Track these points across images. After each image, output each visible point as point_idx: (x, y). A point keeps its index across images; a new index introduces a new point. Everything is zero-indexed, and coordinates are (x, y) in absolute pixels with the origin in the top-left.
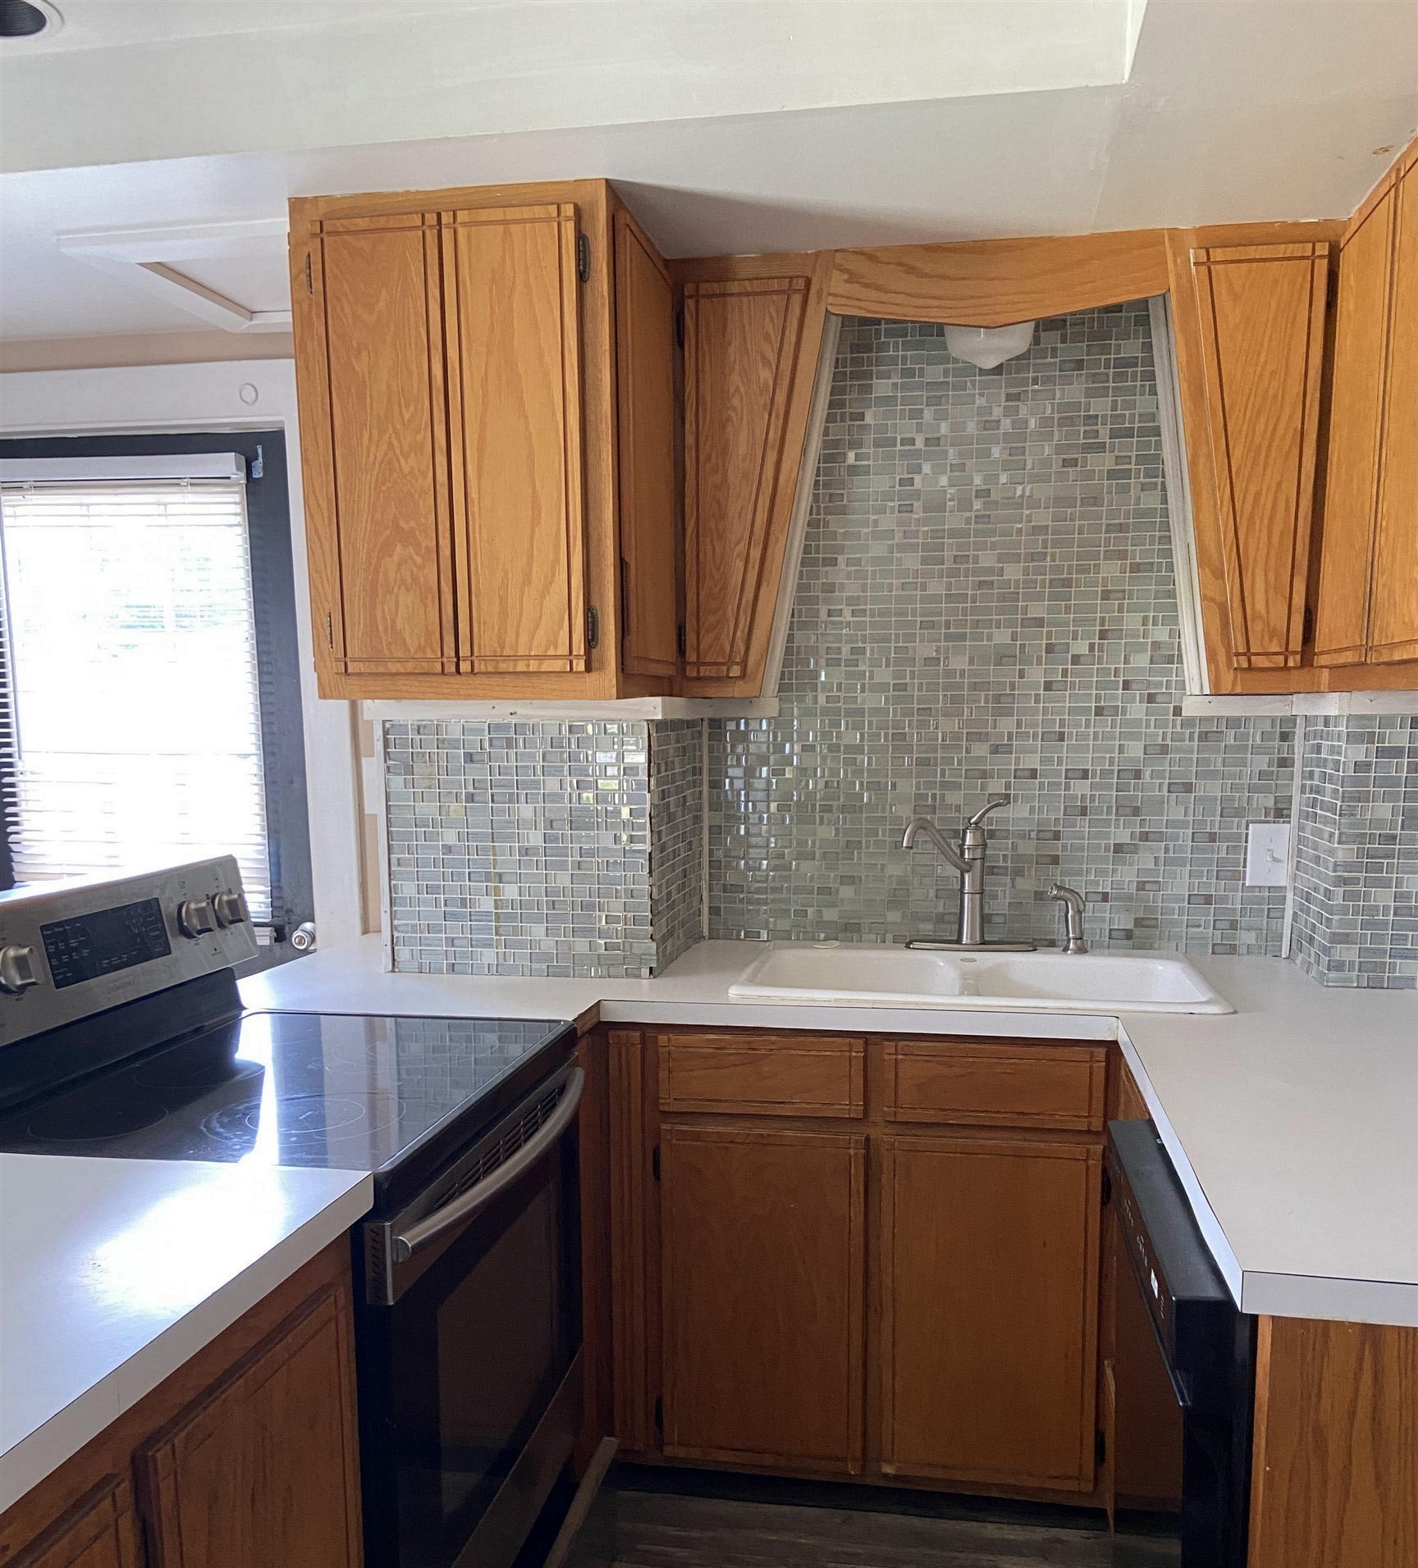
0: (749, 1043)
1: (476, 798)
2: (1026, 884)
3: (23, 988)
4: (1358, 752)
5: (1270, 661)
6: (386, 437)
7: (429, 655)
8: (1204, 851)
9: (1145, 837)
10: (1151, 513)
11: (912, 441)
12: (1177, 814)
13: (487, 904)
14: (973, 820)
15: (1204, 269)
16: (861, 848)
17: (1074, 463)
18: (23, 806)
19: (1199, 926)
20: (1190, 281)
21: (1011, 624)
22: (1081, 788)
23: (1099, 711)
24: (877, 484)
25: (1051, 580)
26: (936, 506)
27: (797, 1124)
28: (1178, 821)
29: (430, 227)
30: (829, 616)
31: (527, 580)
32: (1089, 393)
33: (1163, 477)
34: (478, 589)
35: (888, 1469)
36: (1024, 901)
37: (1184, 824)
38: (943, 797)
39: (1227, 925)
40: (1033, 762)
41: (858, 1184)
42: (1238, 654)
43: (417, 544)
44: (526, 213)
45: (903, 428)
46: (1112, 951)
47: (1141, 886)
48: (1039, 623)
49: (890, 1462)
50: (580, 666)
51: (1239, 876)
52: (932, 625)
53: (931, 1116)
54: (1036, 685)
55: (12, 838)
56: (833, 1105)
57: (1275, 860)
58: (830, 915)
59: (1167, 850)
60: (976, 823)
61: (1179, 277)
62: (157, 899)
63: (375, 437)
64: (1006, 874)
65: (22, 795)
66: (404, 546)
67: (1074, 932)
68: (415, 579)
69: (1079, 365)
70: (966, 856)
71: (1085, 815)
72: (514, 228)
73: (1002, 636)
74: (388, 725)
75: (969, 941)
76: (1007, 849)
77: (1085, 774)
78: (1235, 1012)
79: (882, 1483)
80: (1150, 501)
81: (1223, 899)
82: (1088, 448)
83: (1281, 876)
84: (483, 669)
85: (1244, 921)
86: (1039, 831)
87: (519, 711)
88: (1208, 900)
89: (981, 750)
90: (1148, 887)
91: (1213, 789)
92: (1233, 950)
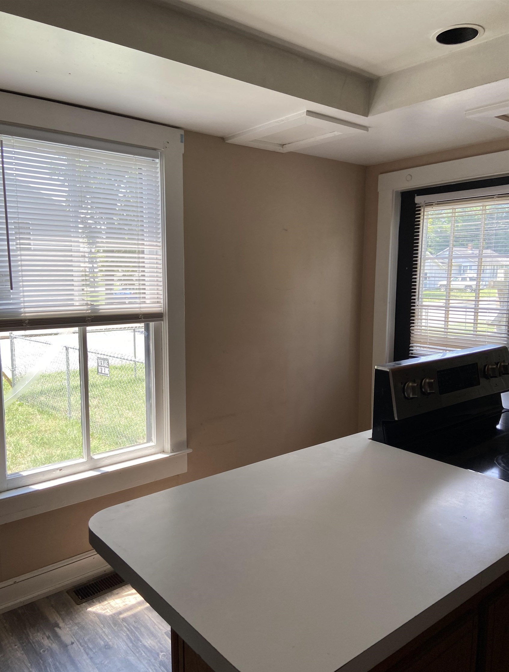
3: (430, 393)
18: (416, 317)
55: (412, 328)
62: (477, 363)
65: (416, 314)
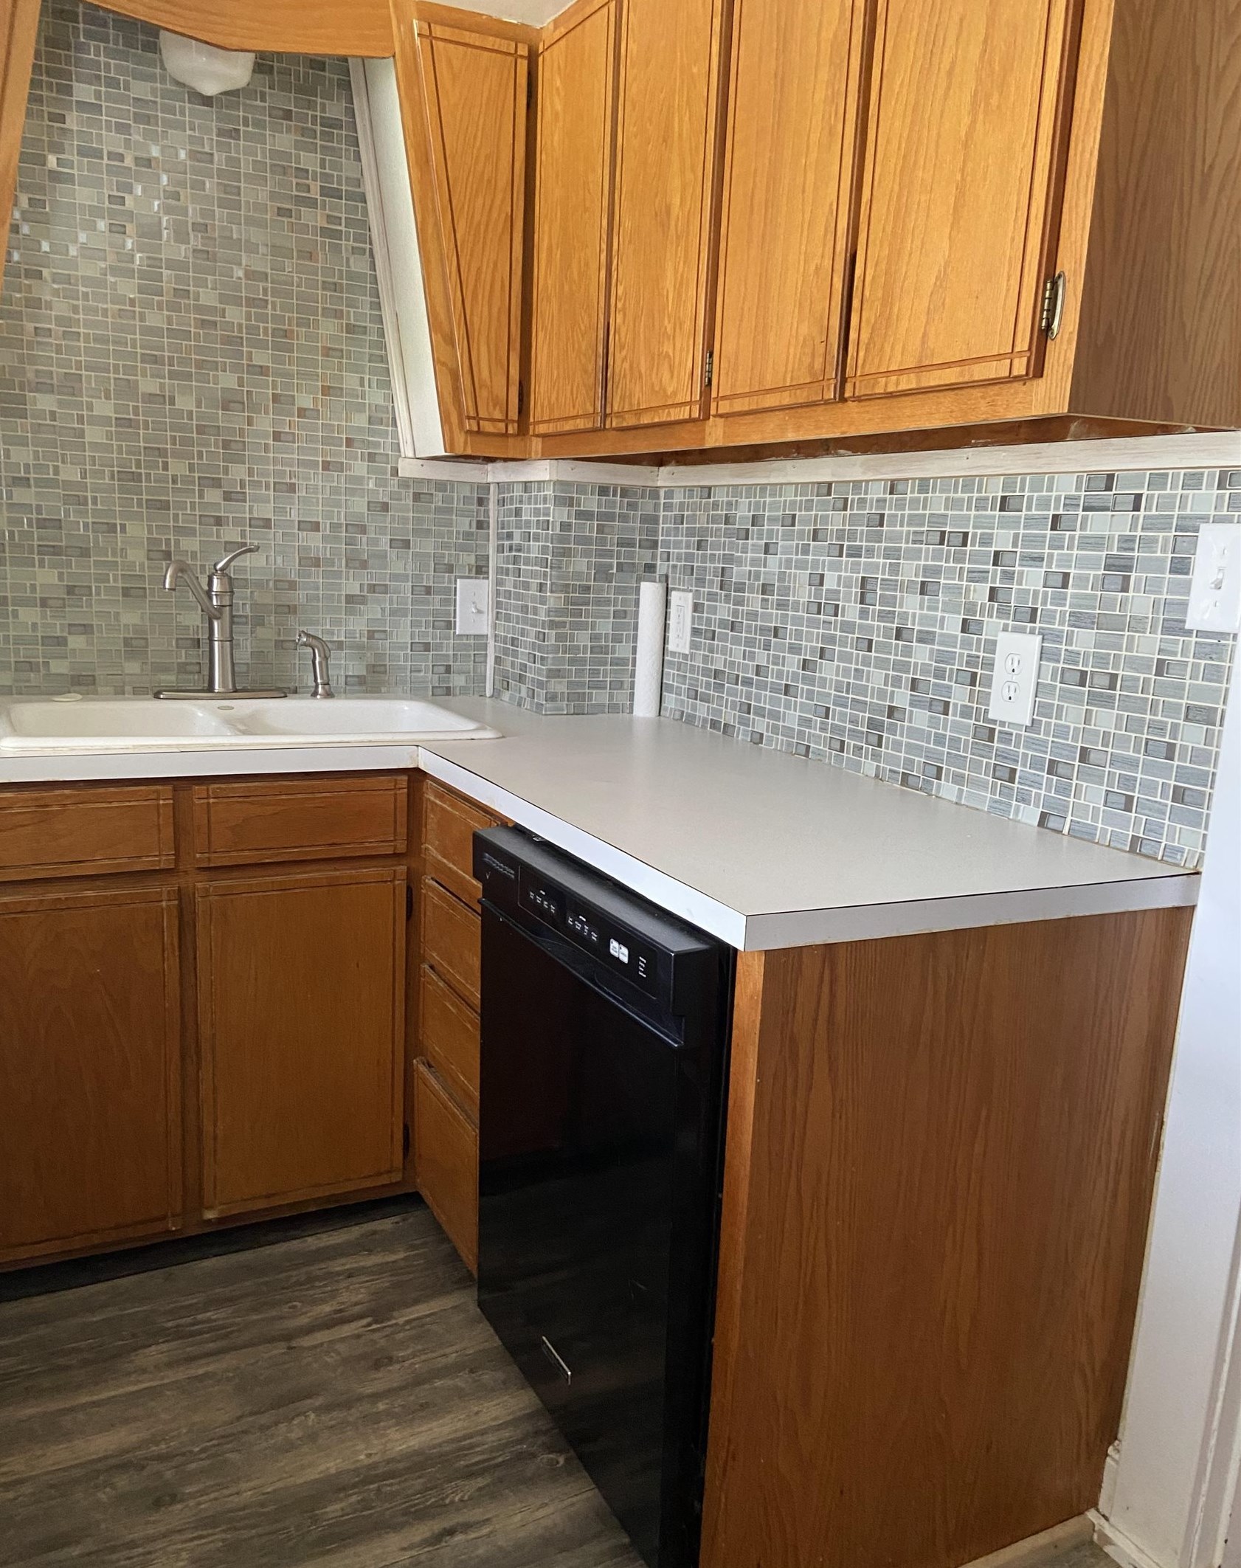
0: (37, 799)
2: (267, 633)
4: (562, 515)
5: (495, 427)
8: (422, 602)
9: (372, 588)
10: (360, 277)
11: (121, 158)
12: (398, 568)
14: (219, 566)
15: (427, 42)
16: (91, 594)
17: (288, 213)
19: (420, 671)
20: (414, 53)
21: (236, 368)
22: (314, 541)
23: (326, 466)
24: (83, 196)
25: (274, 329)
26: (150, 232)
27: (98, 883)
28: (399, 574)
30: (36, 334)
32: (298, 145)
33: (371, 244)
35: (210, 1215)
36: (266, 651)
37: (404, 578)
38: (177, 542)
39: (442, 669)
40: (267, 511)
41: (170, 937)
42: (469, 418)
45: (110, 141)
46: (349, 695)
47: (371, 635)
48: (263, 371)
49: (210, 1208)
51: (450, 625)
52: (156, 360)
53: (247, 856)
54: (265, 435)
56: (140, 857)
57: (479, 612)
58: (59, 667)
59: (391, 602)
60: (222, 569)
61: (402, 43)
64: (246, 623)
67: (322, 678)
69: (288, 115)
70: (215, 603)
71: (319, 566)
73: (228, 381)
75: (222, 690)
76: (246, 598)
77: (316, 527)
78: (503, 737)
79: (208, 1230)
80: (359, 265)
81: (439, 647)
82: (300, 201)
83: (484, 626)
85: (454, 666)
86: (275, 581)
88: (427, 647)
89: (213, 496)
90: (377, 635)
91: (426, 546)
92: (448, 691)
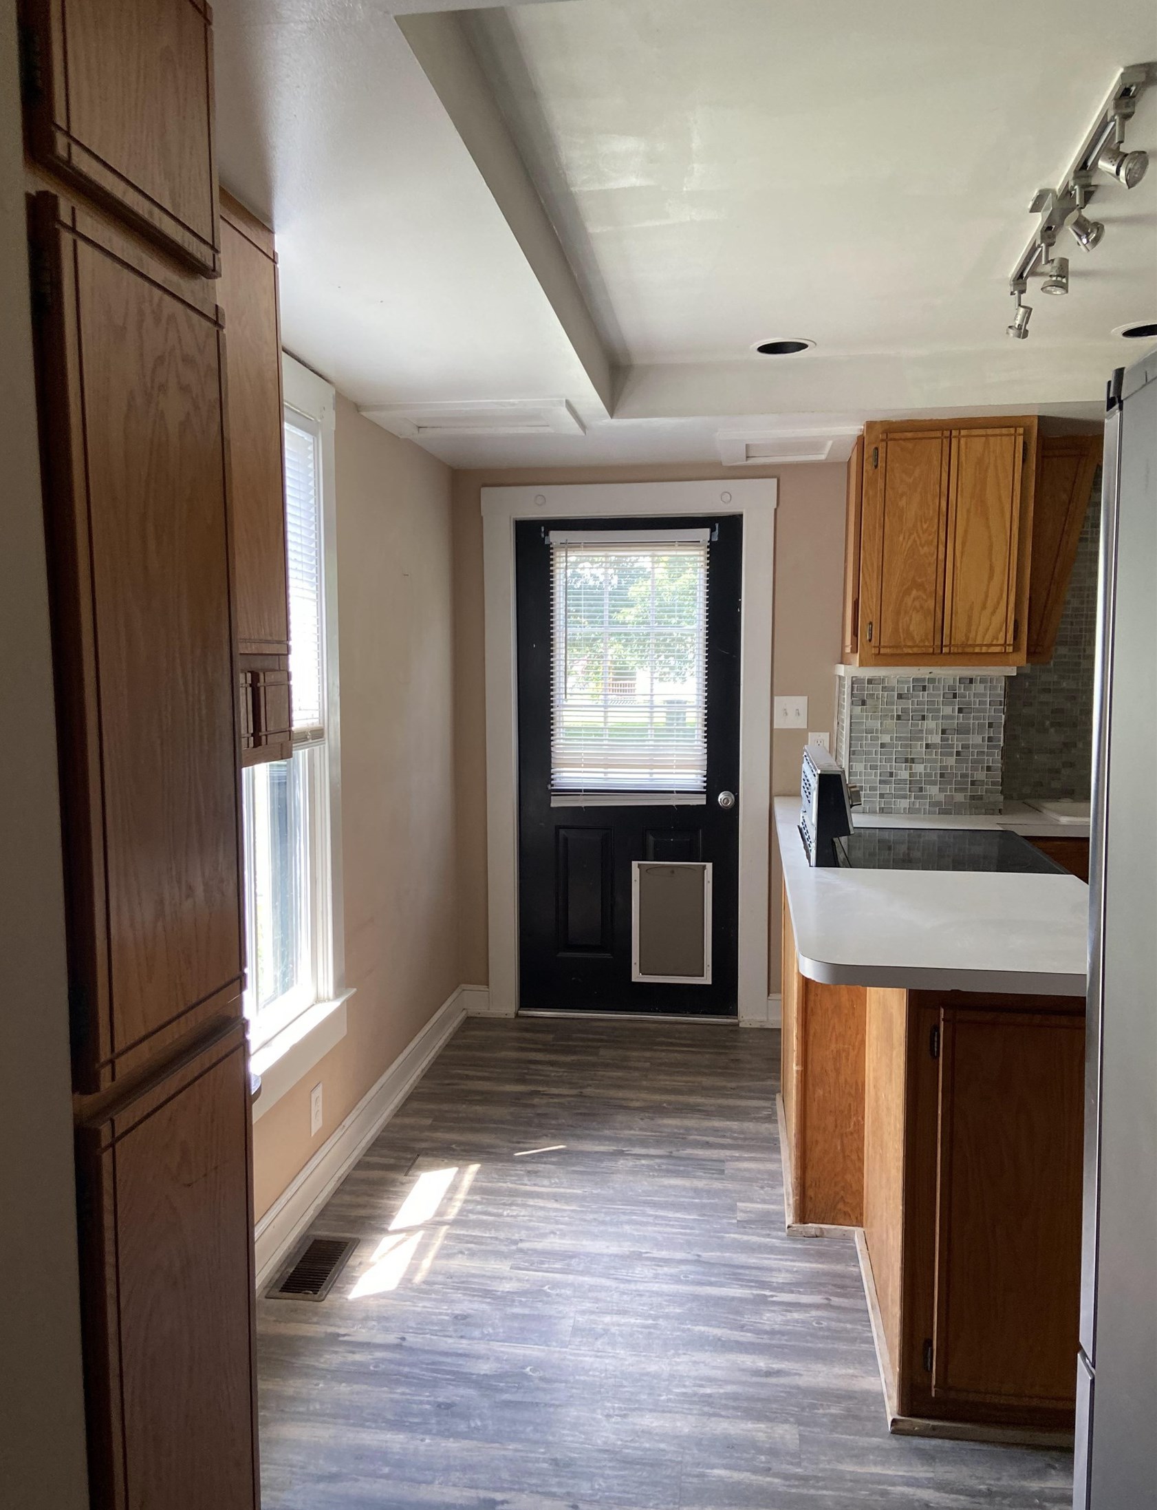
1: (902, 718)
6: (912, 537)
7: (927, 644)
13: (904, 775)
18: (557, 725)
29: (946, 437)
31: (984, 607)
34: (957, 612)
43: (925, 590)
44: (997, 431)
50: (1010, 649)
63: (906, 537)
65: (557, 719)
66: (917, 591)
68: (922, 607)
72: (992, 440)
74: (854, 679)
84: (956, 651)
87: (934, 671)
